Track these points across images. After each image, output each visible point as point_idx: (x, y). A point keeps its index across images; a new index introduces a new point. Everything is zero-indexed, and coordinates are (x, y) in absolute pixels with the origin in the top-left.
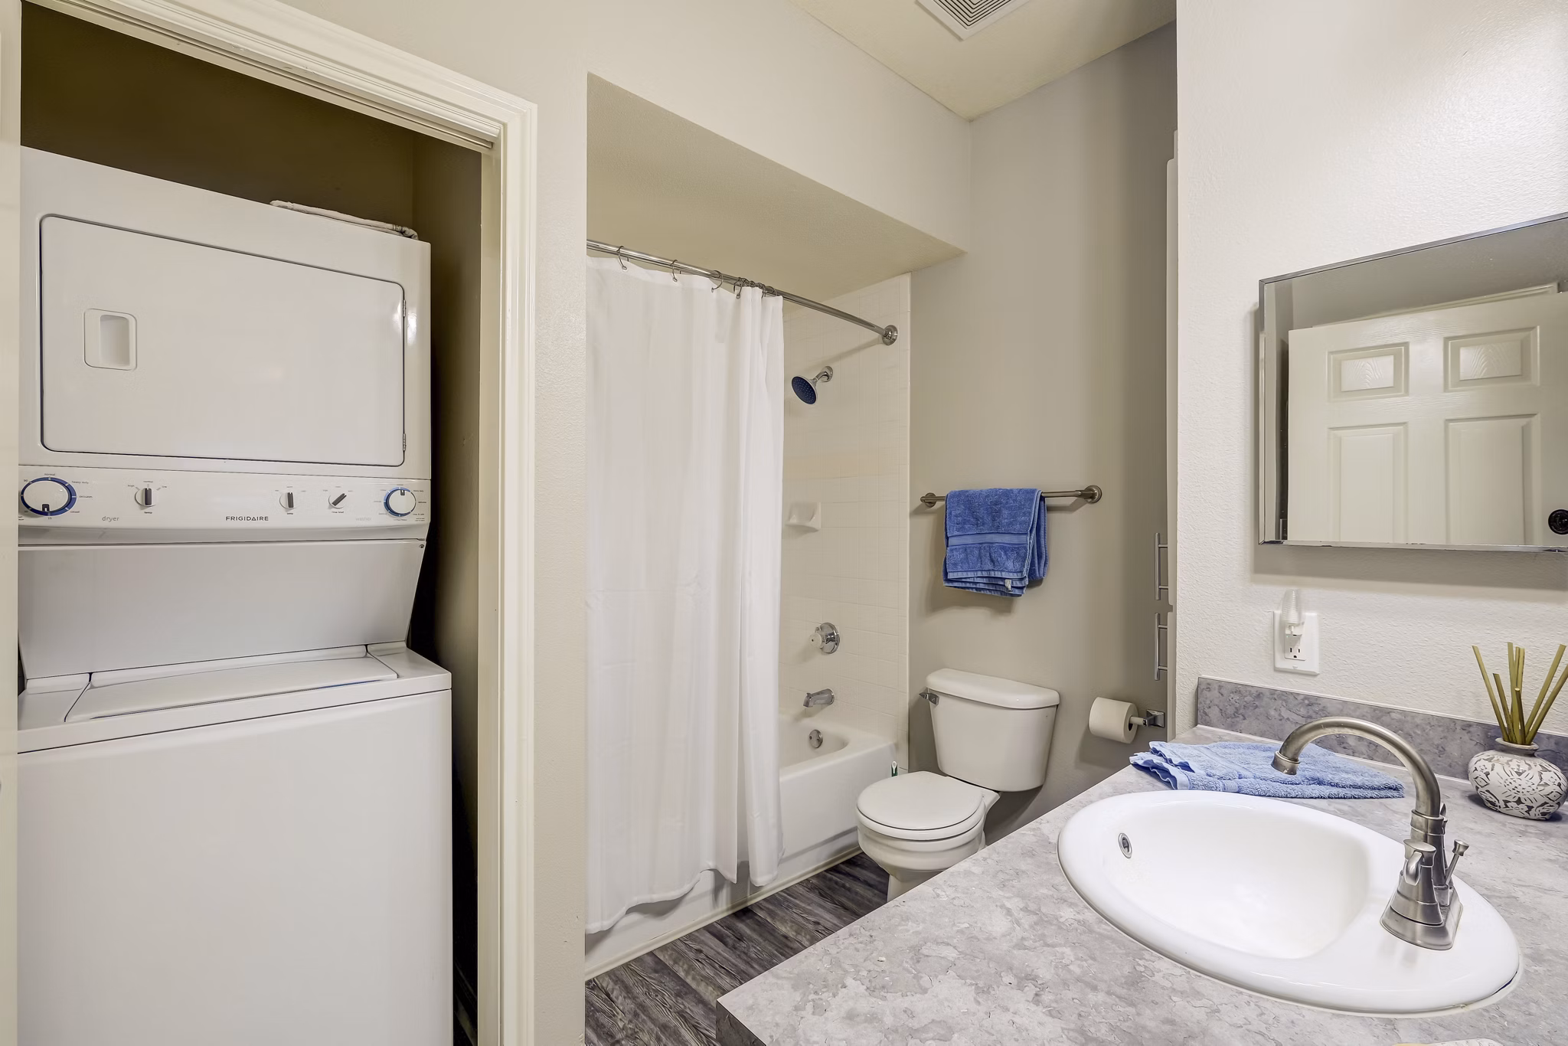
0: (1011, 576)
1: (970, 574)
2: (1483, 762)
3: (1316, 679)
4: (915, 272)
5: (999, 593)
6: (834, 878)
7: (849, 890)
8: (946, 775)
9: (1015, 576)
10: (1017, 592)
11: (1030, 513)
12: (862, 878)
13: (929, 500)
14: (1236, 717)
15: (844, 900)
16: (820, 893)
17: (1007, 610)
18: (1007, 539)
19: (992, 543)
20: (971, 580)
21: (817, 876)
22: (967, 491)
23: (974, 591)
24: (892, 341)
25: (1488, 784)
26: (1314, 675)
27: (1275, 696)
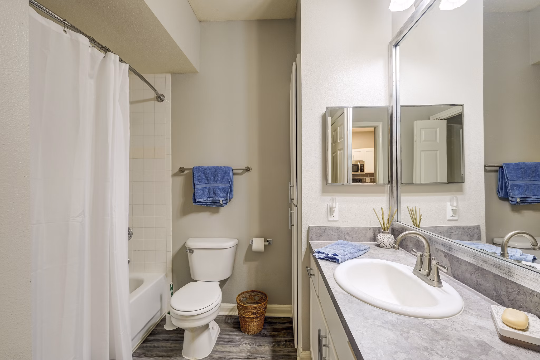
0: (222, 199)
1: (205, 199)
2: (382, 237)
3: (338, 222)
4: (173, 74)
5: (216, 206)
6: (148, 345)
7: (158, 347)
8: (197, 281)
9: (224, 199)
10: (224, 205)
11: (229, 175)
12: (161, 339)
13: (182, 170)
14: (320, 236)
15: (158, 353)
16: (144, 356)
17: (217, 212)
18: (220, 185)
19: (214, 187)
20: (205, 202)
21: (139, 348)
22: (202, 167)
23: (206, 206)
24: (162, 101)
25: (384, 242)
26: (337, 221)
27: (330, 229)
